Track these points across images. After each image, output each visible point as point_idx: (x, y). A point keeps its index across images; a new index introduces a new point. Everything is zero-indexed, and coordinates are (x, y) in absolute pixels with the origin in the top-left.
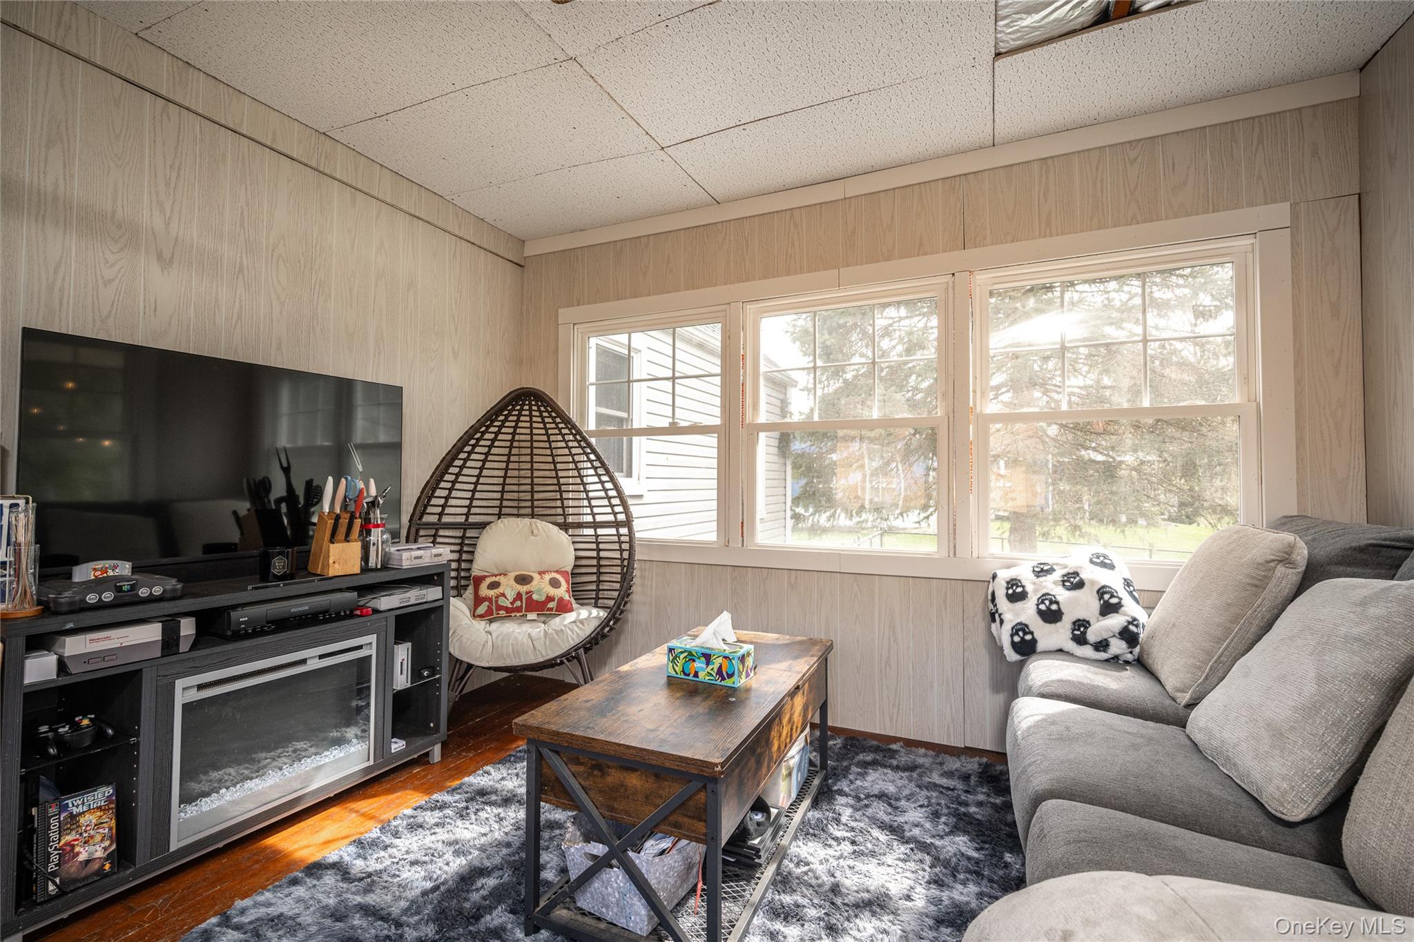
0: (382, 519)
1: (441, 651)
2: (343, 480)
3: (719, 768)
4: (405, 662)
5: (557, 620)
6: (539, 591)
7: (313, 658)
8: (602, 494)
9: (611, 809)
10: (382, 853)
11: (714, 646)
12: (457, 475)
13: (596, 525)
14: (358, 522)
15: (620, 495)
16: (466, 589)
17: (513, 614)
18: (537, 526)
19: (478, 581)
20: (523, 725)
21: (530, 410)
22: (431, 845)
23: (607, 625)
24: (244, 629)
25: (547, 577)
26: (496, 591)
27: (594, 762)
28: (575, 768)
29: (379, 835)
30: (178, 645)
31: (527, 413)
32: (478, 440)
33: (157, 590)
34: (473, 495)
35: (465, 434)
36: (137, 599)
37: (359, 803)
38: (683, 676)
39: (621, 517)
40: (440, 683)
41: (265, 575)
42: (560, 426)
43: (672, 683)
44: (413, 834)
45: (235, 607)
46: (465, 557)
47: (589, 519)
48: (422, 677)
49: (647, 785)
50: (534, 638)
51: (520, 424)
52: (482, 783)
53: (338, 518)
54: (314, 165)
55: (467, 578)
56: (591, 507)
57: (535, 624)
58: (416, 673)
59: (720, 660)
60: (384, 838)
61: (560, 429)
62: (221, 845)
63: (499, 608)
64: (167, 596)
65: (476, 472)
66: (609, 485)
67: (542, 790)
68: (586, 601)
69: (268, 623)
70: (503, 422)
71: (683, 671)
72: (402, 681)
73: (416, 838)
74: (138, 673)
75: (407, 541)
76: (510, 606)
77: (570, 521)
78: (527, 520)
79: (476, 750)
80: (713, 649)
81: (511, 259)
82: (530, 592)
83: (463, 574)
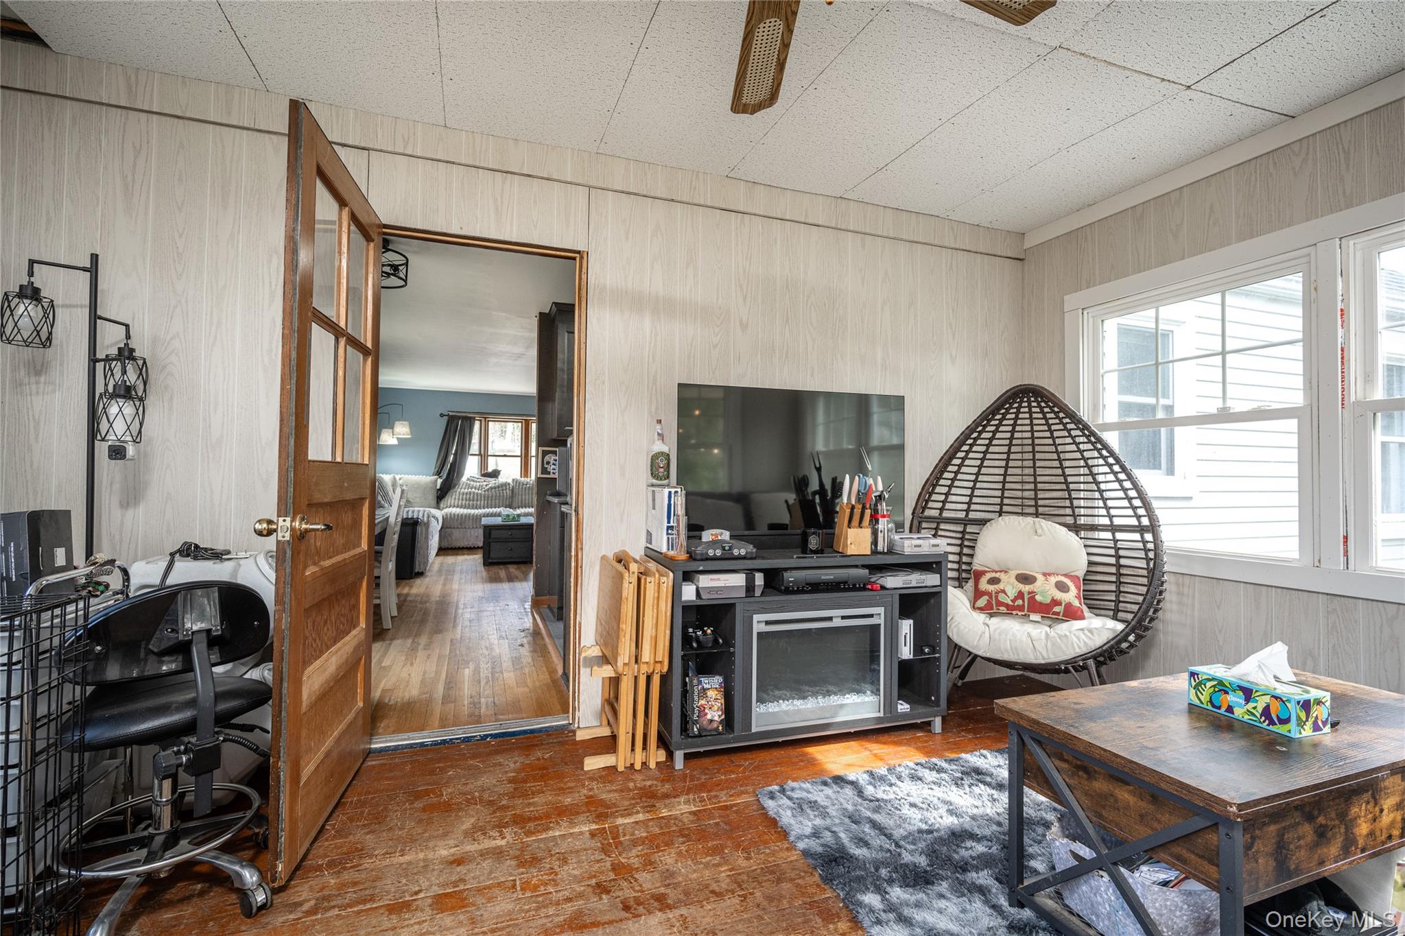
0: (887, 510)
1: (940, 633)
2: (857, 477)
3: (1234, 809)
4: (908, 636)
5: (1065, 626)
6: (1043, 593)
7: (837, 617)
8: (1121, 494)
9: (1100, 816)
10: (888, 788)
11: (1260, 682)
12: (956, 473)
13: (1113, 529)
14: (868, 512)
15: (1142, 496)
16: (967, 582)
17: (1014, 612)
18: (1041, 526)
19: (978, 575)
20: (1003, 707)
21: (1030, 407)
22: (928, 797)
23: (1125, 639)
24: (792, 587)
25: (1053, 580)
26: (996, 586)
27: (1079, 763)
28: (1058, 763)
29: (886, 773)
30: (754, 591)
31: (1027, 410)
32: (975, 439)
33: (743, 552)
34: (973, 492)
35: (961, 434)
36: (732, 556)
37: (873, 745)
38: (1210, 707)
39: (1145, 521)
40: (939, 662)
41: (804, 548)
42: (1066, 421)
43: (1194, 711)
44: (914, 783)
45: (786, 569)
46: (966, 551)
47: (1106, 521)
48: (923, 652)
49: (1141, 804)
50: (1034, 638)
51: (1019, 422)
52: (979, 763)
53: (853, 508)
54: (834, 225)
55: (968, 571)
56: (1108, 508)
57: (1037, 625)
58: (918, 649)
59: (1267, 699)
60: (889, 777)
61: (1065, 425)
62: (780, 740)
63: (1000, 604)
64: (748, 556)
65: (975, 470)
66: (1127, 485)
67: (1024, 774)
68: (1103, 612)
69: (807, 584)
70: (1001, 420)
71: (1211, 701)
72: (906, 653)
73: (915, 787)
74: (734, 605)
75: (911, 532)
76: (1010, 603)
77: (1082, 522)
78: (1030, 520)
79: (975, 734)
80: (1257, 684)
81: (1010, 255)
82: (1033, 592)
83: (964, 567)
